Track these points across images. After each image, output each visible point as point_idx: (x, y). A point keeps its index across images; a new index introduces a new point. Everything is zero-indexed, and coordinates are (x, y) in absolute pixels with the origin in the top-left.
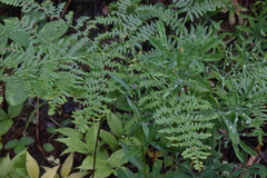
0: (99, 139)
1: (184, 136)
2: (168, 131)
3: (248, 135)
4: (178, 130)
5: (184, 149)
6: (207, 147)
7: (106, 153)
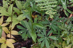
0: (13, 11)
1: (46, 7)
2: (40, 5)
3: (70, 6)
4: (44, 4)
5: (46, 11)
6: (55, 10)
7: (16, 16)
